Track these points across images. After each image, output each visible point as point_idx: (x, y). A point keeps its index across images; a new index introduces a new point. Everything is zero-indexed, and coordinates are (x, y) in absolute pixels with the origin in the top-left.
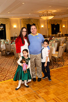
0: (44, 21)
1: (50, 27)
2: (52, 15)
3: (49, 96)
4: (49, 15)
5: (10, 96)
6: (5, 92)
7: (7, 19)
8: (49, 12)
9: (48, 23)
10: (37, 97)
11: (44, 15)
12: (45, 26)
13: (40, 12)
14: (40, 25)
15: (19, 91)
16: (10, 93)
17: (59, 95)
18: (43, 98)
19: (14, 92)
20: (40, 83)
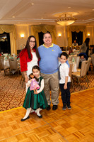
0: (62, 28)
2: (72, 19)
3: (67, 129)
4: (68, 20)
5: (14, 131)
6: (8, 125)
7: (11, 26)
8: (68, 16)
9: (66, 31)
10: (51, 131)
11: (61, 19)
12: (63, 34)
13: (56, 15)
14: (57, 34)
15: (26, 123)
16: (14, 127)
17: (81, 128)
18: (59, 132)
19: (20, 125)
20: (55, 112)
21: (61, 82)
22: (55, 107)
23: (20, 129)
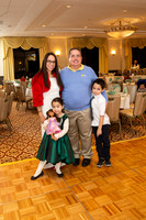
1: (128, 53)
2: (129, 28)
3: (97, 199)
4: (124, 29)
5: (17, 194)
6: (11, 184)
7: (42, 39)
8: (124, 24)
10: (71, 200)
11: (114, 29)
13: (106, 23)
14: (109, 50)
15: (37, 184)
16: (19, 188)
17: (119, 198)
18: (83, 203)
19: (28, 184)
20: (86, 169)
21: (95, 123)
22: (87, 162)
23: (27, 192)
